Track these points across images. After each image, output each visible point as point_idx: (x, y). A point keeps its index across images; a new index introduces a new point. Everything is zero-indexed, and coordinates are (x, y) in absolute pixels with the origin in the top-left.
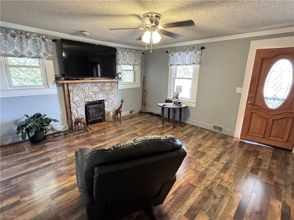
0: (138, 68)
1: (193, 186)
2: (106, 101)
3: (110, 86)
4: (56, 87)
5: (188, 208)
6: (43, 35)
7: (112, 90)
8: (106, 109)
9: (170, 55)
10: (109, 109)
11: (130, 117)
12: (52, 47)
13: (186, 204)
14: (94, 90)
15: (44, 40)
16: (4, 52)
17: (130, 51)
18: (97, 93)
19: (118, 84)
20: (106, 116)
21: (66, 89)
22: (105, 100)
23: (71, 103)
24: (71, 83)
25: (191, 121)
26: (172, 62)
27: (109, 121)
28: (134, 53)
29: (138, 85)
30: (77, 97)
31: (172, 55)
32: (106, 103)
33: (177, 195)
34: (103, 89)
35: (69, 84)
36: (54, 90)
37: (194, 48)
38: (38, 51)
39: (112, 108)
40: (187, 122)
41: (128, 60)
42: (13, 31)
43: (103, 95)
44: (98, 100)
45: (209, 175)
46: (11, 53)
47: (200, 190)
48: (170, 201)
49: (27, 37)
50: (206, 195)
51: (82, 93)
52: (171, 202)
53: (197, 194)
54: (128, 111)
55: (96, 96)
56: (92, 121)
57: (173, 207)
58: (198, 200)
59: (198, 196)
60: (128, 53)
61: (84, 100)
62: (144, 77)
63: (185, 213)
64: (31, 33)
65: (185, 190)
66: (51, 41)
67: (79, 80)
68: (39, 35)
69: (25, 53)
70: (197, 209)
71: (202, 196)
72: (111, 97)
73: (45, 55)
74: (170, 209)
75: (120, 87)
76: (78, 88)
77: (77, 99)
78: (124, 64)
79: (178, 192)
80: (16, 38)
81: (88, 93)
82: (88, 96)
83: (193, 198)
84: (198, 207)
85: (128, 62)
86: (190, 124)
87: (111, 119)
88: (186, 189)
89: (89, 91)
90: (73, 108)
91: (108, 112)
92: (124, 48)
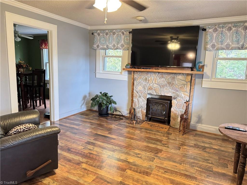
2: (175, 98)
3: (183, 80)
4: (127, 75)
6: (122, 29)
7: (185, 86)
8: (172, 109)
10: (178, 111)
12: (129, 39)
14: (160, 82)
15: (123, 34)
18: (163, 86)
19: (204, 79)
20: (171, 118)
21: (132, 76)
22: (173, 97)
23: (134, 91)
24: (136, 71)
27: (175, 127)
30: (140, 86)
32: (174, 102)
34: (171, 83)
35: (135, 72)
41: (228, 42)
42: (107, 31)
43: (171, 90)
44: (163, 94)
46: (105, 47)
49: (114, 34)
51: (146, 84)
55: (162, 89)
60: (229, 29)
61: (146, 90)
64: (116, 30)
66: (128, 33)
72: (183, 95)
73: (122, 46)
76: (143, 77)
77: (140, 88)
80: (108, 36)
81: (151, 85)
82: (152, 88)
85: (228, 44)
89: (154, 82)
90: (135, 96)
91: (175, 114)
92: (219, 24)
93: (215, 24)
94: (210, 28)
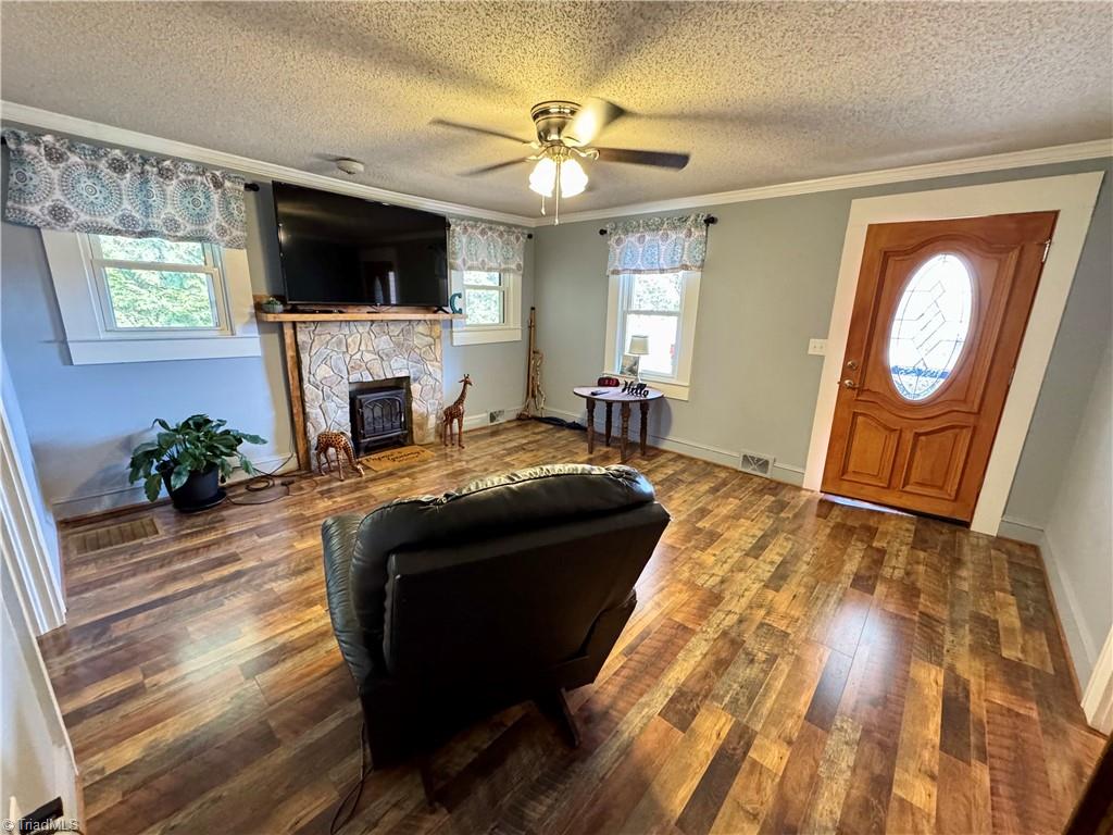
0: (514, 281)
1: (685, 628)
2: (415, 380)
3: (427, 336)
4: (257, 335)
5: (671, 693)
6: (218, 168)
7: (432, 347)
8: (414, 404)
9: (612, 241)
10: (426, 405)
11: (489, 431)
12: (244, 208)
13: (666, 681)
14: (378, 346)
15: (218, 185)
16: (88, 218)
17: (491, 229)
18: (387, 355)
19: (454, 329)
20: (414, 427)
21: (289, 340)
22: (412, 377)
23: (306, 385)
24: (304, 322)
25: (676, 441)
26: (617, 263)
27: (426, 442)
28: (501, 235)
29: (515, 332)
30: (323, 366)
31: (619, 242)
32: (415, 387)
33: (637, 657)
34: (405, 345)
35: (298, 325)
36: (250, 343)
37: (683, 220)
38: (200, 219)
39: (434, 404)
40: (665, 446)
41: (483, 255)
42: (117, 152)
43: (405, 362)
44: (389, 376)
45: (732, 598)
46: (110, 221)
47: (706, 640)
48: (615, 674)
49: (164, 174)
50: (723, 655)
51: (341, 355)
52: (619, 678)
53: (698, 653)
54: (485, 415)
55: (385, 364)
56: (369, 442)
57: (625, 692)
58: (699, 669)
59: (700, 657)
60: (483, 233)
61: (345, 375)
62: (533, 309)
63: (662, 707)
64: (176, 161)
65: (659, 641)
66: (242, 188)
67: (331, 312)
68: (202, 169)
69: (157, 222)
70: (697, 694)
71: (714, 658)
72: (431, 369)
73: (222, 231)
74: (615, 699)
75: (460, 338)
76: (329, 337)
77: (323, 372)
78: (470, 268)
79: (640, 649)
80: (128, 175)
81: (358, 356)
82: (361, 366)
83: (686, 665)
84: (701, 690)
85: (483, 261)
86: (670, 452)
87: (432, 439)
88: (664, 638)
89: (363, 348)
90: (313, 400)
91: (421, 415)
92: (470, 219)
93: (462, 218)
94: (457, 226)
